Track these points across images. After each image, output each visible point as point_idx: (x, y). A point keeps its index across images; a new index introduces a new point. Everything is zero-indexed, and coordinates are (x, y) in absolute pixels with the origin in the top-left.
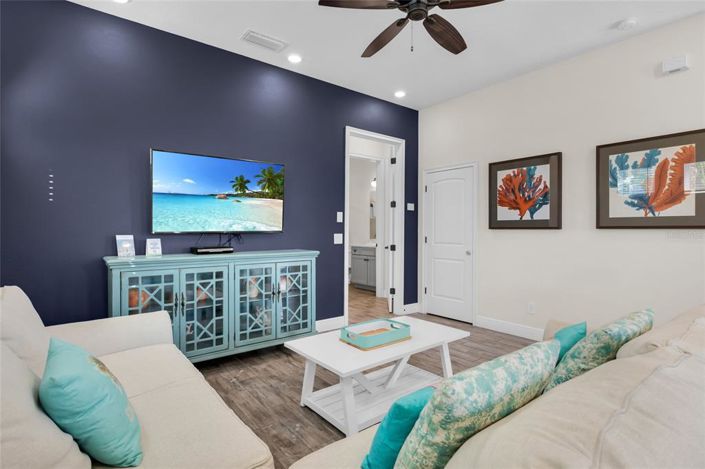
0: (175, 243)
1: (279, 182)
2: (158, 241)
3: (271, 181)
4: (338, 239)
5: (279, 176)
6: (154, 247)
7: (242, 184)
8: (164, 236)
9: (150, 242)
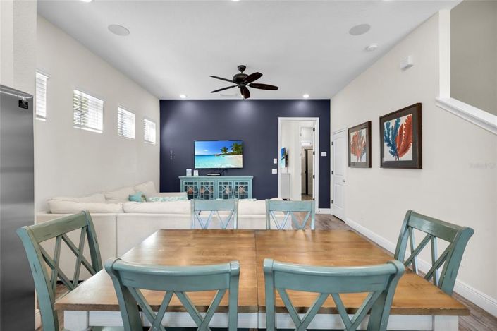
0: (203, 172)
1: (240, 148)
2: (197, 171)
3: (237, 148)
4: (274, 171)
5: (240, 146)
6: (196, 173)
7: (225, 150)
8: (199, 170)
9: (195, 171)
